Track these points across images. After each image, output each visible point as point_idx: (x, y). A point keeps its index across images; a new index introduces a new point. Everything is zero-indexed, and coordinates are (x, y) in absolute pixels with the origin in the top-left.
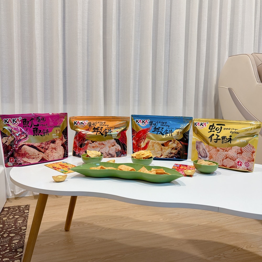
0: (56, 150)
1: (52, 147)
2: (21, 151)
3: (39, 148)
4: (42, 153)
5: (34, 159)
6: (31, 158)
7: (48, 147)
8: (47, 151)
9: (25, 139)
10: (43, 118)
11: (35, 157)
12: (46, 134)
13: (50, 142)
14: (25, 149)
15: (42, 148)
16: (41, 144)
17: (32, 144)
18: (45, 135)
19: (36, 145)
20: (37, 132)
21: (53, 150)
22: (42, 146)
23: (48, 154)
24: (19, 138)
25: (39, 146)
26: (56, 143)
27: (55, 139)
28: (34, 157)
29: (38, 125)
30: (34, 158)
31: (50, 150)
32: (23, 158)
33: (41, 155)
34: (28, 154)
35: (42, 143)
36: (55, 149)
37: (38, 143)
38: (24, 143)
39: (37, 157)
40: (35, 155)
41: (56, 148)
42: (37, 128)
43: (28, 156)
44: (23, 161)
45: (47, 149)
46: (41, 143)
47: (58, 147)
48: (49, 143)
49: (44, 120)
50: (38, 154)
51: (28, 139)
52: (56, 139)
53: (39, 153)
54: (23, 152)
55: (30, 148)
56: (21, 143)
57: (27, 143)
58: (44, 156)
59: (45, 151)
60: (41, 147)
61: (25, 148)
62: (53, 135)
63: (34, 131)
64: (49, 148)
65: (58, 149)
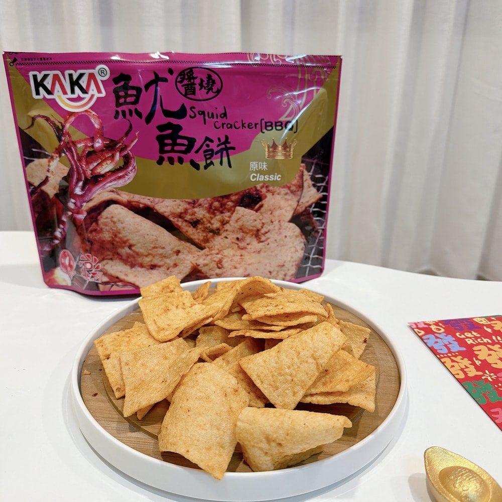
0: (263, 238)
1: (240, 223)
2: (95, 230)
3: (179, 223)
4: (194, 248)
5: (154, 271)
6: (142, 266)
7: (224, 223)
8: (218, 241)
9: (120, 178)
10: (209, 77)
11: (161, 263)
12: (216, 161)
13: (233, 198)
14: (114, 223)
15: (195, 223)
16: (188, 206)
17: (149, 203)
18: (212, 163)
19: (166, 206)
20: (175, 144)
21: (248, 239)
22: (193, 214)
23: (219, 256)
24: (91, 167)
25: (180, 216)
26: (262, 210)
27: (258, 187)
28: (156, 261)
29: (181, 113)
30: (153, 267)
31: (232, 237)
32: (103, 259)
33: (190, 257)
34: (130, 247)
35: (194, 204)
36: (257, 234)
37: (178, 201)
38: (114, 196)
39: (168, 261)
40: (160, 251)
41: (263, 231)
42: (179, 128)
43: (129, 256)
44: (105, 274)
45: (218, 229)
46: (189, 203)
47: (271, 227)
48: (230, 204)
49: (211, 89)
50: (176, 248)
51: (132, 175)
52: (264, 190)
53: (180, 248)
54: (106, 236)
55: (139, 219)
56: (100, 194)
57: (125, 197)
58: (201, 262)
59: (207, 240)
60: (188, 217)
61: (115, 219)
62: (254, 165)
63: (160, 139)
64: (227, 227)
65: (272, 236)
